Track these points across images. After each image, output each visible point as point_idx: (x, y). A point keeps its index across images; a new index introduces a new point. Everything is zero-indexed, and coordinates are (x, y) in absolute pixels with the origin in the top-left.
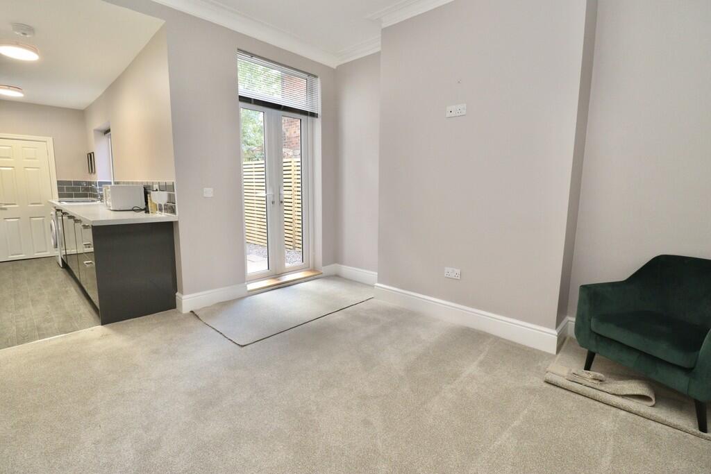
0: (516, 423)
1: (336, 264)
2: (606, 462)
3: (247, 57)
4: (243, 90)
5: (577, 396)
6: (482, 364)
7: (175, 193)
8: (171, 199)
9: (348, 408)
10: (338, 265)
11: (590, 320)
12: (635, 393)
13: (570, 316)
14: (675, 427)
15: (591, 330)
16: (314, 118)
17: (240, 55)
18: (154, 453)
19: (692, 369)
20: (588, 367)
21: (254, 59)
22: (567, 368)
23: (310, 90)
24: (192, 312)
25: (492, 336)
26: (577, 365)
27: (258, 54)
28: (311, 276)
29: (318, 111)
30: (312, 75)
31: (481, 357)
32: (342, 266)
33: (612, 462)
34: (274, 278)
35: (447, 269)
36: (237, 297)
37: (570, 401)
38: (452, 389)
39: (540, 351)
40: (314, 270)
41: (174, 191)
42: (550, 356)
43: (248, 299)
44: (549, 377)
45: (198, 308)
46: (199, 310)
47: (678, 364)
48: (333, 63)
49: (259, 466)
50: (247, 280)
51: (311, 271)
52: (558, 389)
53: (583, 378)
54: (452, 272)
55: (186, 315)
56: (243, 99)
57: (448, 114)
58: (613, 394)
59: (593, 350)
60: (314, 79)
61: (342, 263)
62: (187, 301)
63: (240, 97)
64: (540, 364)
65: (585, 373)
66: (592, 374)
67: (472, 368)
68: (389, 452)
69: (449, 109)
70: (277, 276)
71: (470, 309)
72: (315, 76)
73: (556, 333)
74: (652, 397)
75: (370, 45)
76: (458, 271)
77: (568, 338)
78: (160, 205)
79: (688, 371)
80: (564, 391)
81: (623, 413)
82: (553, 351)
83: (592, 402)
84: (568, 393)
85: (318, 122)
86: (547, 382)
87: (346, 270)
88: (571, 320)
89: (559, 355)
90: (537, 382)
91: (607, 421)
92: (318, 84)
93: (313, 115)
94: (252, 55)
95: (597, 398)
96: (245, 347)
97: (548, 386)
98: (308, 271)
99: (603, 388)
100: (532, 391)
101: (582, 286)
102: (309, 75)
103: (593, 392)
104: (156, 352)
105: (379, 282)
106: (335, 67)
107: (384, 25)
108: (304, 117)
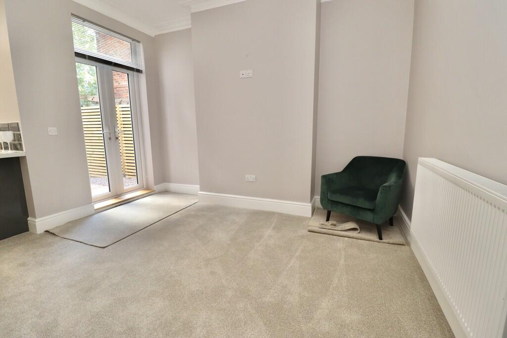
0: (297, 254)
1: (165, 183)
2: (342, 262)
3: (81, 21)
4: (79, 48)
5: (324, 235)
6: (274, 228)
7: (21, 132)
8: (17, 137)
9: (198, 268)
10: (167, 183)
11: (327, 194)
12: (351, 228)
13: (317, 195)
14: (369, 240)
15: (328, 200)
16: (139, 74)
17: (74, 19)
18: (54, 329)
19: (374, 209)
20: (328, 220)
21: (86, 23)
22: (318, 222)
23: (134, 52)
24: (47, 231)
25: (277, 213)
26: (323, 220)
27: (89, 20)
28: (146, 193)
29: (142, 67)
30: (135, 40)
31: (273, 225)
32: (171, 184)
33: (345, 261)
34: (116, 198)
35: (247, 176)
36: (86, 216)
37: (322, 238)
38: (261, 244)
39: (302, 217)
40: (147, 189)
41: (19, 131)
42: (309, 219)
43: (96, 216)
44: (310, 228)
45: (52, 228)
46: (53, 229)
47: (368, 208)
48: (152, 33)
49: (145, 314)
50: (93, 201)
51: (146, 189)
52: (315, 234)
53: (327, 225)
54: (250, 177)
55: (40, 234)
56: (78, 55)
57: (241, 76)
58: (341, 231)
59: (330, 210)
60: (137, 44)
61: (169, 182)
62: (40, 223)
63: (76, 53)
64: (304, 223)
65: (327, 223)
66: (330, 222)
67: (269, 232)
68: (231, 284)
69: (242, 72)
70: (117, 196)
71: (262, 199)
72: (138, 42)
73: (310, 205)
74: (358, 228)
75: (182, 24)
76: (254, 176)
77: (316, 208)
78: (6, 143)
79: (372, 210)
80: (318, 234)
81: (347, 238)
82: (309, 215)
83: (331, 236)
84: (320, 234)
85: (143, 78)
86: (309, 231)
87: (173, 186)
88: (318, 198)
89: (313, 217)
90: (305, 232)
91: (340, 243)
92: (140, 48)
93: (138, 71)
94: (84, 20)
95: (334, 234)
96: (106, 249)
97: (309, 233)
98: (144, 190)
99: (336, 229)
100: (303, 237)
101: (322, 176)
102: (133, 40)
103: (331, 232)
104: (23, 265)
105: (201, 190)
106: (153, 36)
107: (193, 11)
108: (130, 72)
